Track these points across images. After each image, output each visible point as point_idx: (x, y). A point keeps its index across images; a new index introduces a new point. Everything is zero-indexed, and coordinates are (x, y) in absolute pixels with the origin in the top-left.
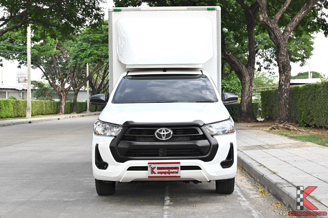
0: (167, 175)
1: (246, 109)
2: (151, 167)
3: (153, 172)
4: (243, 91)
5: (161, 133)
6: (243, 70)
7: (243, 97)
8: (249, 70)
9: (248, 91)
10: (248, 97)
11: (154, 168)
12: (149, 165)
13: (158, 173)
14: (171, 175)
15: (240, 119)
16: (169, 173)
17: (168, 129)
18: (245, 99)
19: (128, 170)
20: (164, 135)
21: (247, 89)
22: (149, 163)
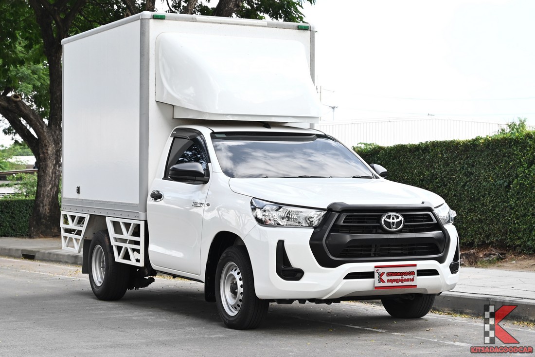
0: (400, 284)
1: (48, 211)
2: (378, 272)
3: (381, 280)
4: (43, 174)
5: (389, 221)
6: (44, 132)
7: (41, 186)
8: (53, 133)
9: (52, 174)
10: (52, 187)
11: (383, 273)
12: (377, 269)
13: (389, 281)
14: (405, 283)
15: (35, 230)
16: (402, 281)
17: (397, 214)
18: (46, 189)
19: (344, 279)
20: (393, 223)
21: (51, 171)
22: (376, 267)
